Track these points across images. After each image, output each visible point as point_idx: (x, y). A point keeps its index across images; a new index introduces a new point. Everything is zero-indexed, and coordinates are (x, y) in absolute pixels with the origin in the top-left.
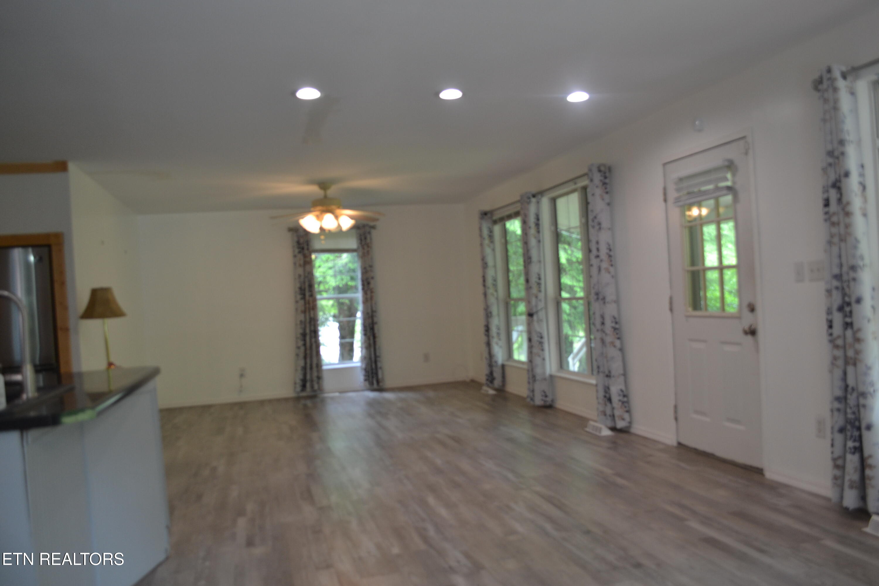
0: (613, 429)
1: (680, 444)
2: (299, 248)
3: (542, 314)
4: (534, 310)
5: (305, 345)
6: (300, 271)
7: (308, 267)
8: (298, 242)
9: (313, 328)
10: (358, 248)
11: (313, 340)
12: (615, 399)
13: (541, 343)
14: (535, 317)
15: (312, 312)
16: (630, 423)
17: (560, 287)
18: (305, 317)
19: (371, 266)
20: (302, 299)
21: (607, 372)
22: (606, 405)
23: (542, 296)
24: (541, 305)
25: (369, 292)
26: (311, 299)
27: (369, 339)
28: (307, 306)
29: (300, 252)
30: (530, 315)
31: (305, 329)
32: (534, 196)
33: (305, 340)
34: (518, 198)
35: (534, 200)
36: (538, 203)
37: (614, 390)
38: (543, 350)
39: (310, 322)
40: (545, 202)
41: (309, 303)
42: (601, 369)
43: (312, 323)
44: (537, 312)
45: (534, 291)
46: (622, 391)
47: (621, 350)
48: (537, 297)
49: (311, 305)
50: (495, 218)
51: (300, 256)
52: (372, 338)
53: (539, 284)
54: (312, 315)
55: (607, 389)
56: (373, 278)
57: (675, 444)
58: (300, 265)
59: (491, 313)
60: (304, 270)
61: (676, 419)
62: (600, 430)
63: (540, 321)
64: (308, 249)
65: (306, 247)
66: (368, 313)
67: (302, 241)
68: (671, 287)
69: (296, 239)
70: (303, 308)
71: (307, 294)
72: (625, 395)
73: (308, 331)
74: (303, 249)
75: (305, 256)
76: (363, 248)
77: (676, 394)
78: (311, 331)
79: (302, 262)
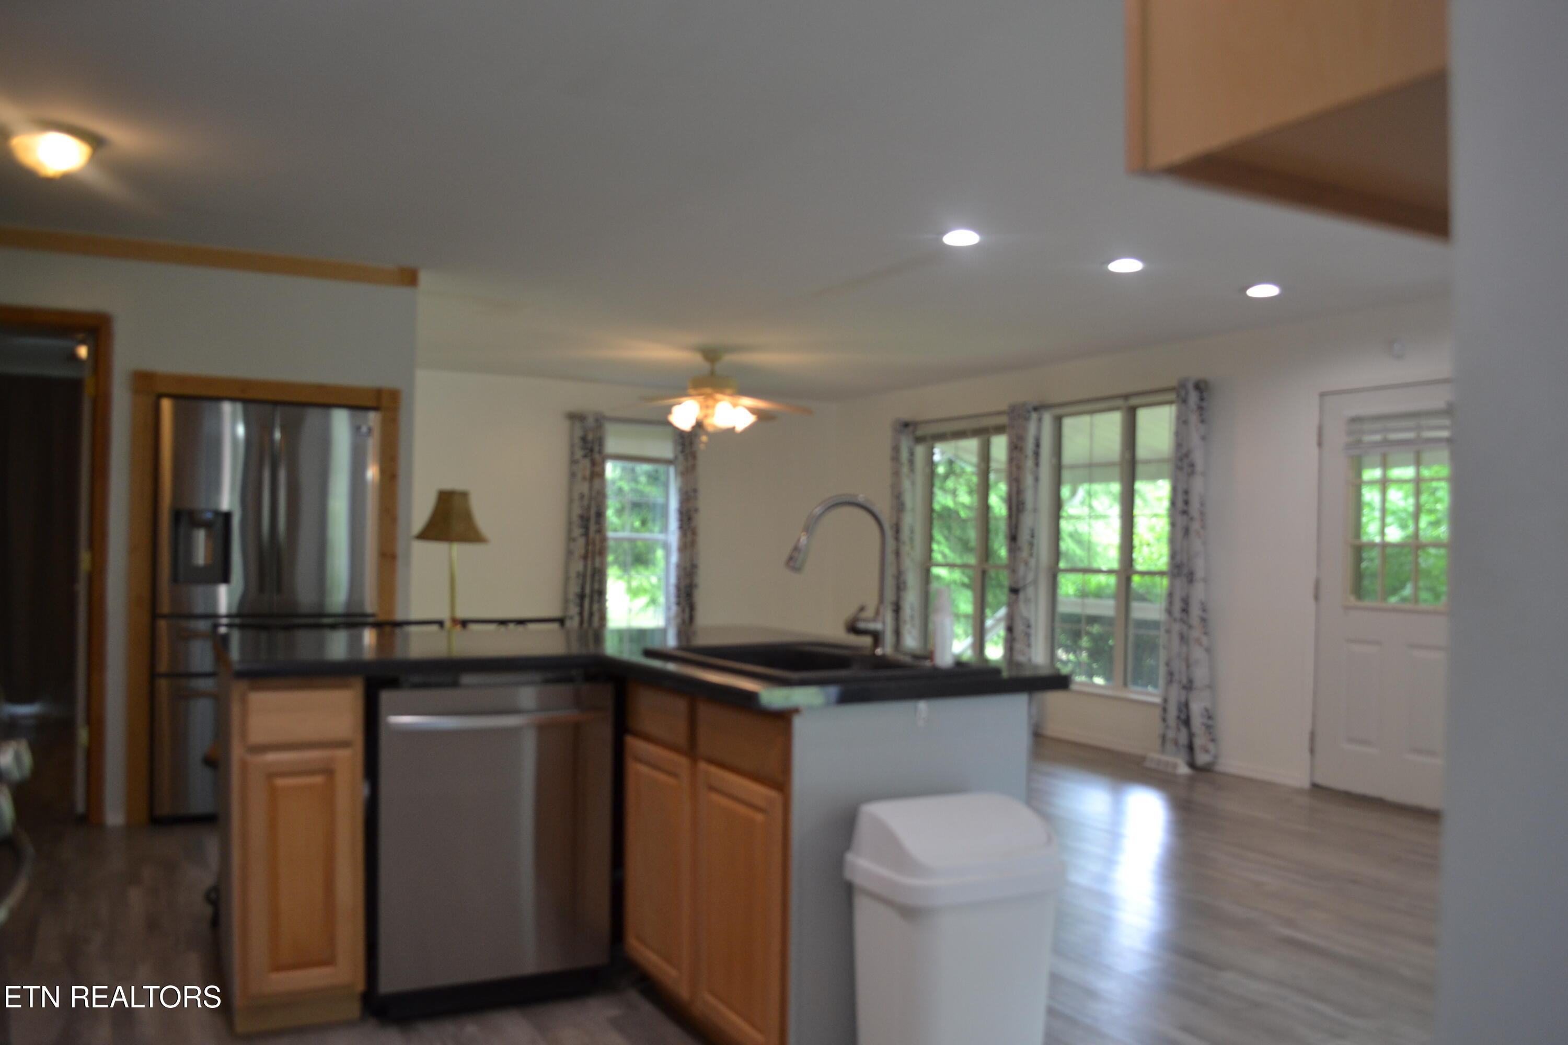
0: (1192, 765)
1: (1315, 786)
2: (584, 448)
3: (1030, 591)
4: (1021, 584)
5: (581, 614)
6: (584, 488)
7: (597, 482)
8: (584, 439)
9: (596, 586)
10: (676, 457)
11: (596, 607)
12: (1197, 722)
13: (1028, 635)
14: (1022, 595)
15: (597, 561)
16: (1216, 757)
17: (1057, 553)
18: (585, 566)
19: (695, 491)
20: (582, 535)
21: (1185, 681)
22: (1178, 730)
23: (1032, 562)
24: (1030, 577)
25: (689, 534)
26: (598, 537)
27: (683, 611)
28: (590, 548)
29: (585, 456)
30: (1014, 591)
31: (583, 588)
32: (1036, 409)
33: (581, 606)
34: (1004, 407)
35: (1034, 416)
36: (1040, 420)
37: (1196, 708)
38: (1029, 645)
39: (593, 575)
40: (1047, 418)
41: (594, 544)
42: (1176, 677)
43: (597, 578)
44: (1025, 587)
45: (1024, 554)
46: (1207, 710)
47: (1208, 650)
48: (1026, 564)
49: (598, 547)
50: (919, 433)
51: (587, 463)
52: (687, 610)
53: (1031, 545)
54: (597, 564)
55: (1185, 707)
56: (696, 510)
57: (1305, 784)
58: (584, 478)
59: (905, 583)
60: (591, 488)
61: (1312, 751)
62: (1175, 766)
63: (1027, 601)
64: (600, 452)
65: (596, 449)
66: (685, 569)
67: (590, 437)
68: (1319, 565)
69: (579, 433)
70: (583, 551)
71: (593, 528)
72: (1209, 715)
73: (588, 591)
74: (592, 450)
75: (593, 463)
76: (686, 459)
77: (1314, 716)
78: (592, 591)
79: (588, 473)
